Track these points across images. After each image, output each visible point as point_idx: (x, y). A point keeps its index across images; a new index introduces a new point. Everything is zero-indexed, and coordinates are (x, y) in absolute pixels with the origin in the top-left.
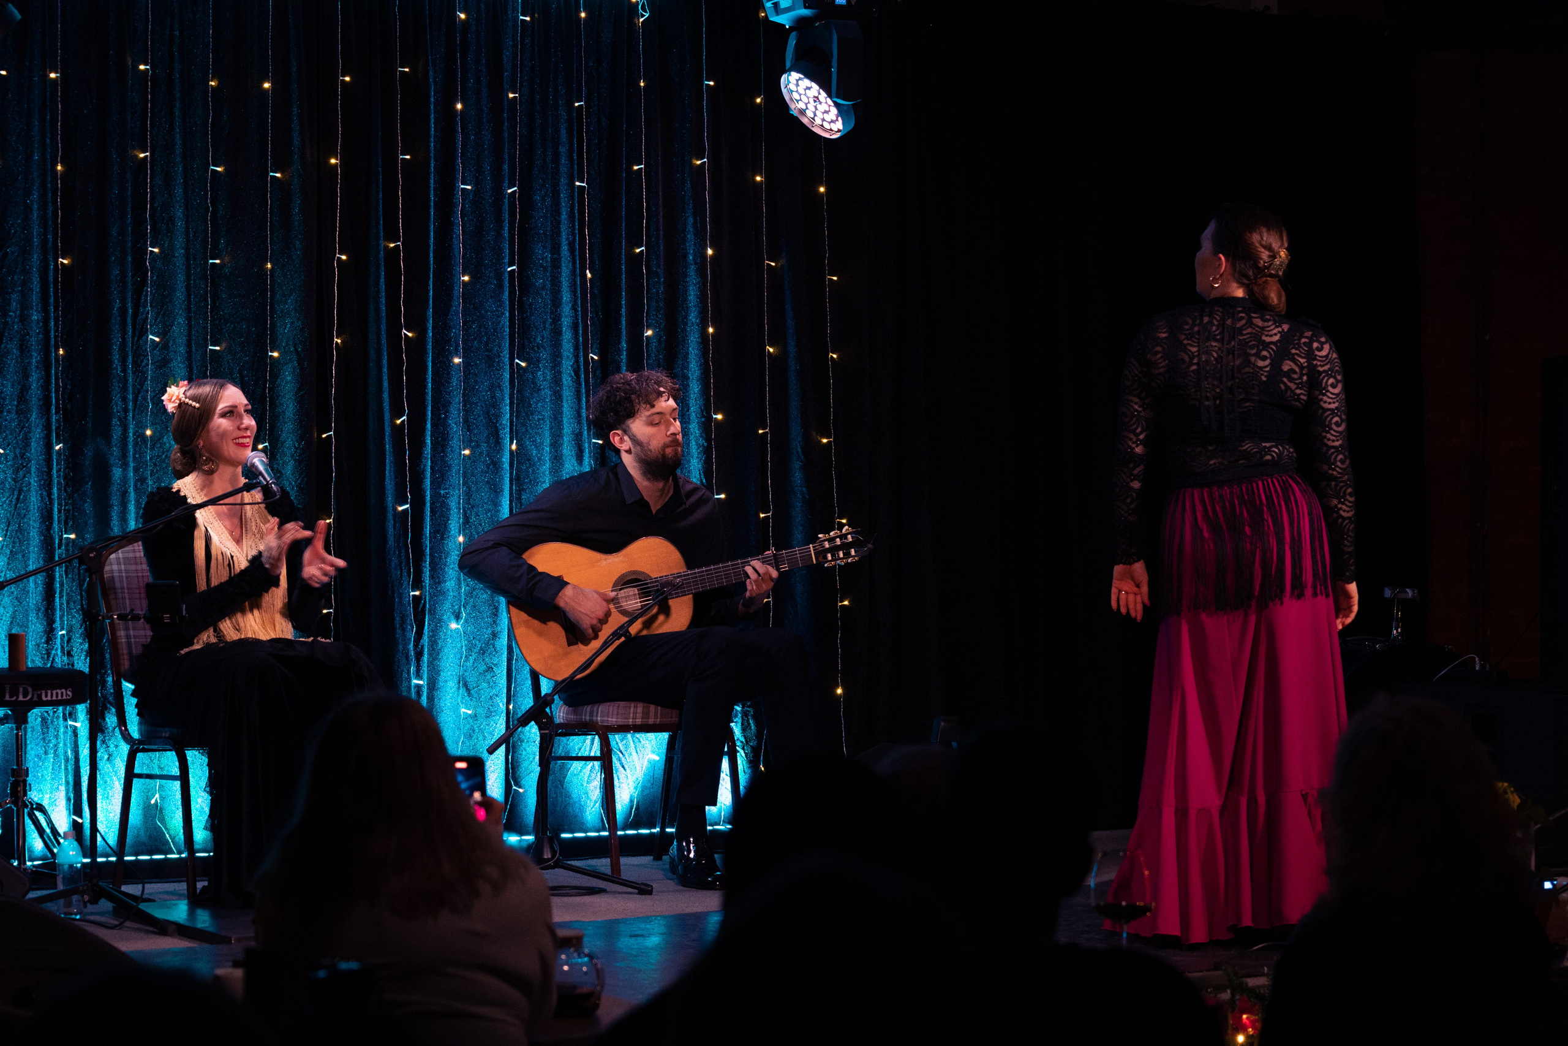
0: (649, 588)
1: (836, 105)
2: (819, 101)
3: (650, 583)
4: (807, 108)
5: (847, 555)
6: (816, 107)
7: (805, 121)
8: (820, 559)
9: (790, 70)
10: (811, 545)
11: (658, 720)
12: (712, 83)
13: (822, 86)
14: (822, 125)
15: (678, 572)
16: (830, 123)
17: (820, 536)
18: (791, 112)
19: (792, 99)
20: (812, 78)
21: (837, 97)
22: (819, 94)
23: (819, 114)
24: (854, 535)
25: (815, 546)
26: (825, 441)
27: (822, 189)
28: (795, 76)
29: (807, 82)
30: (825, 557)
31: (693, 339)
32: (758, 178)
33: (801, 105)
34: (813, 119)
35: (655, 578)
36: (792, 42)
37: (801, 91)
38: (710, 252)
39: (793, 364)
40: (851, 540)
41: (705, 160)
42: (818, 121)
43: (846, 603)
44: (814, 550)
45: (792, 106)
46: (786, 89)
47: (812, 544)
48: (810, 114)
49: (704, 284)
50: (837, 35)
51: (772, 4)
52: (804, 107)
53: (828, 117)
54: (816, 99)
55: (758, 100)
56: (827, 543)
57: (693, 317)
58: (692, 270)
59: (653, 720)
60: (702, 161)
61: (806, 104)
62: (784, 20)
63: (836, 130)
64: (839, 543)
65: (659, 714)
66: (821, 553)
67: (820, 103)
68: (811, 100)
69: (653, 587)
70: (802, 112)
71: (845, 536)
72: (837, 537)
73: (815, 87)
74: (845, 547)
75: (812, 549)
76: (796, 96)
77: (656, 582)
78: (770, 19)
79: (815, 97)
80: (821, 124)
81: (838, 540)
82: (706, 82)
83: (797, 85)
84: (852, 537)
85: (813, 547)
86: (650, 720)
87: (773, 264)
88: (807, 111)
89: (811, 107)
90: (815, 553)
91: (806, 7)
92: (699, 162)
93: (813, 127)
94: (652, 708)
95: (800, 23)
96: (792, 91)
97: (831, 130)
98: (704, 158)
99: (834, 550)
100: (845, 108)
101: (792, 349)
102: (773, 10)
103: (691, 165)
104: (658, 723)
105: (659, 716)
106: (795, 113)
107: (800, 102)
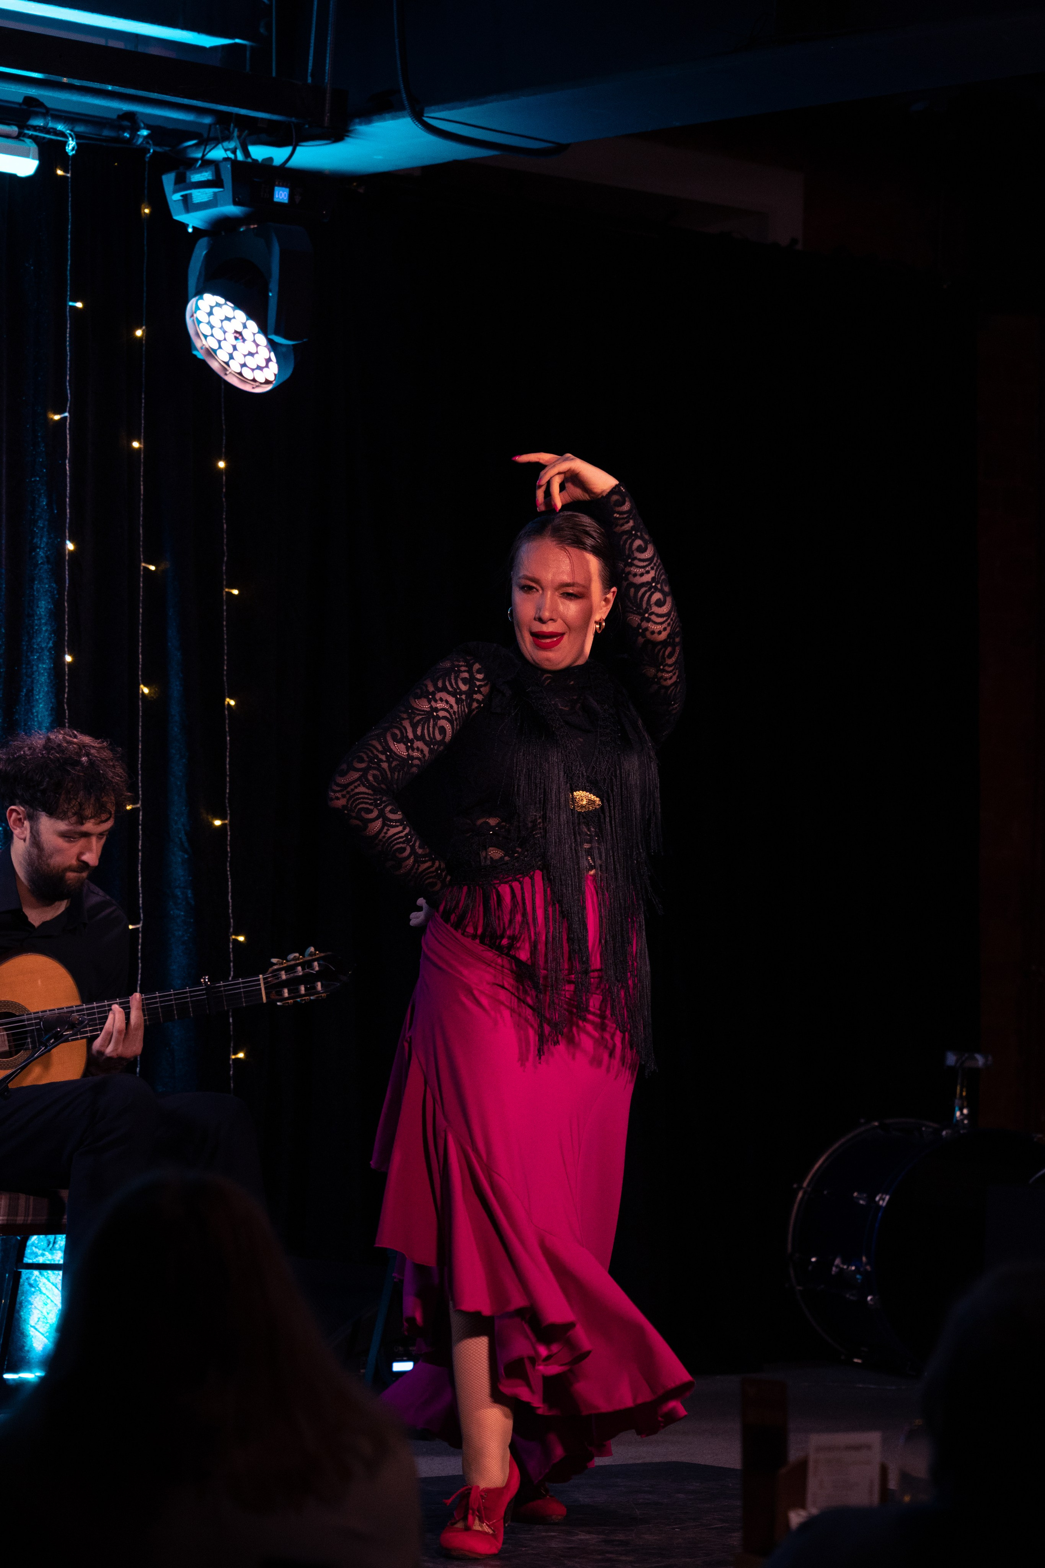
0: (25, 1026)
1: (273, 345)
2: (243, 338)
3: (28, 1020)
4: (220, 347)
5: (311, 990)
6: (235, 348)
7: (214, 365)
8: (274, 996)
9: (199, 293)
10: (261, 976)
11: (30, 1218)
12: (79, 305)
13: (251, 315)
14: (240, 374)
15: (69, 1005)
16: (253, 370)
17: (274, 960)
18: (195, 353)
19: (197, 335)
20: (239, 304)
21: (277, 333)
22: (245, 326)
23: (239, 357)
24: (321, 962)
25: (267, 978)
26: (218, 823)
27: (222, 464)
28: (209, 299)
29: (228, 309)
30: (280, 993)
31: (42, 670)
32: (136, 445)
33: (212, 343)
34: (227, 364)
35: (34, 1013)
36: (201, 251)
37: (215, 320)
38: (70, 546)
39: (175, 710)
40: (317, 969)
41: (67, 414)
42: (235, 367)
43: (241, 1055)
44: (265, 983)
45: (198, 343)
46: (192, 319)
47: (263, 974)
48: (222, 356)
49: (61, 593)
50: (280, 246)
51: (182, 196)
52: (215, 346)
53: (252, 362)
54: (239, 335)
55: (139, 333)
56: (283, 972)
57: (43, 637)
58: (43, 570)
59: (23, 1218)
60: (63, 416)
61: (219, 342)
62: (193, 220)
63: (263, 381)
64: (301, 974)
65: (31, 1210)
66: (274, 988)
67: (244, 340)
68: (230, 337)
69: (31, 1025)
70: (211, 353)
71: (307, 964)
72: (298, 965)
73: (241, 315)
74: (309, 980)
75: (262, 982)
76: (204, 329)
77: (35, 1019)
78: (176, 218)
79: (236, 332)
80: (239, 371)
81: (299, 968)
82: (71, 304)
83: (210, 314)
84: (319, 964)
85: (264, 979)
86: (19, 1218)
87: (153, 568)
88: (219, 352)
89: (227, 347)
90: (266, 988)
91: (235, 203)
92: (57, 417)
93: (226, 374)
94: (22, 1198)
95: (221, 226)
96: (199, 322)
97: (254, 380)
98: (64, 412)
99: (292, 983)
100: (284, 349)
101: (176, 689)
102: (181, 205)
103: (47, 420)
104: (29, 1222)
105: (31, 1212)
106: (200, 355)
107: (209, 338)
